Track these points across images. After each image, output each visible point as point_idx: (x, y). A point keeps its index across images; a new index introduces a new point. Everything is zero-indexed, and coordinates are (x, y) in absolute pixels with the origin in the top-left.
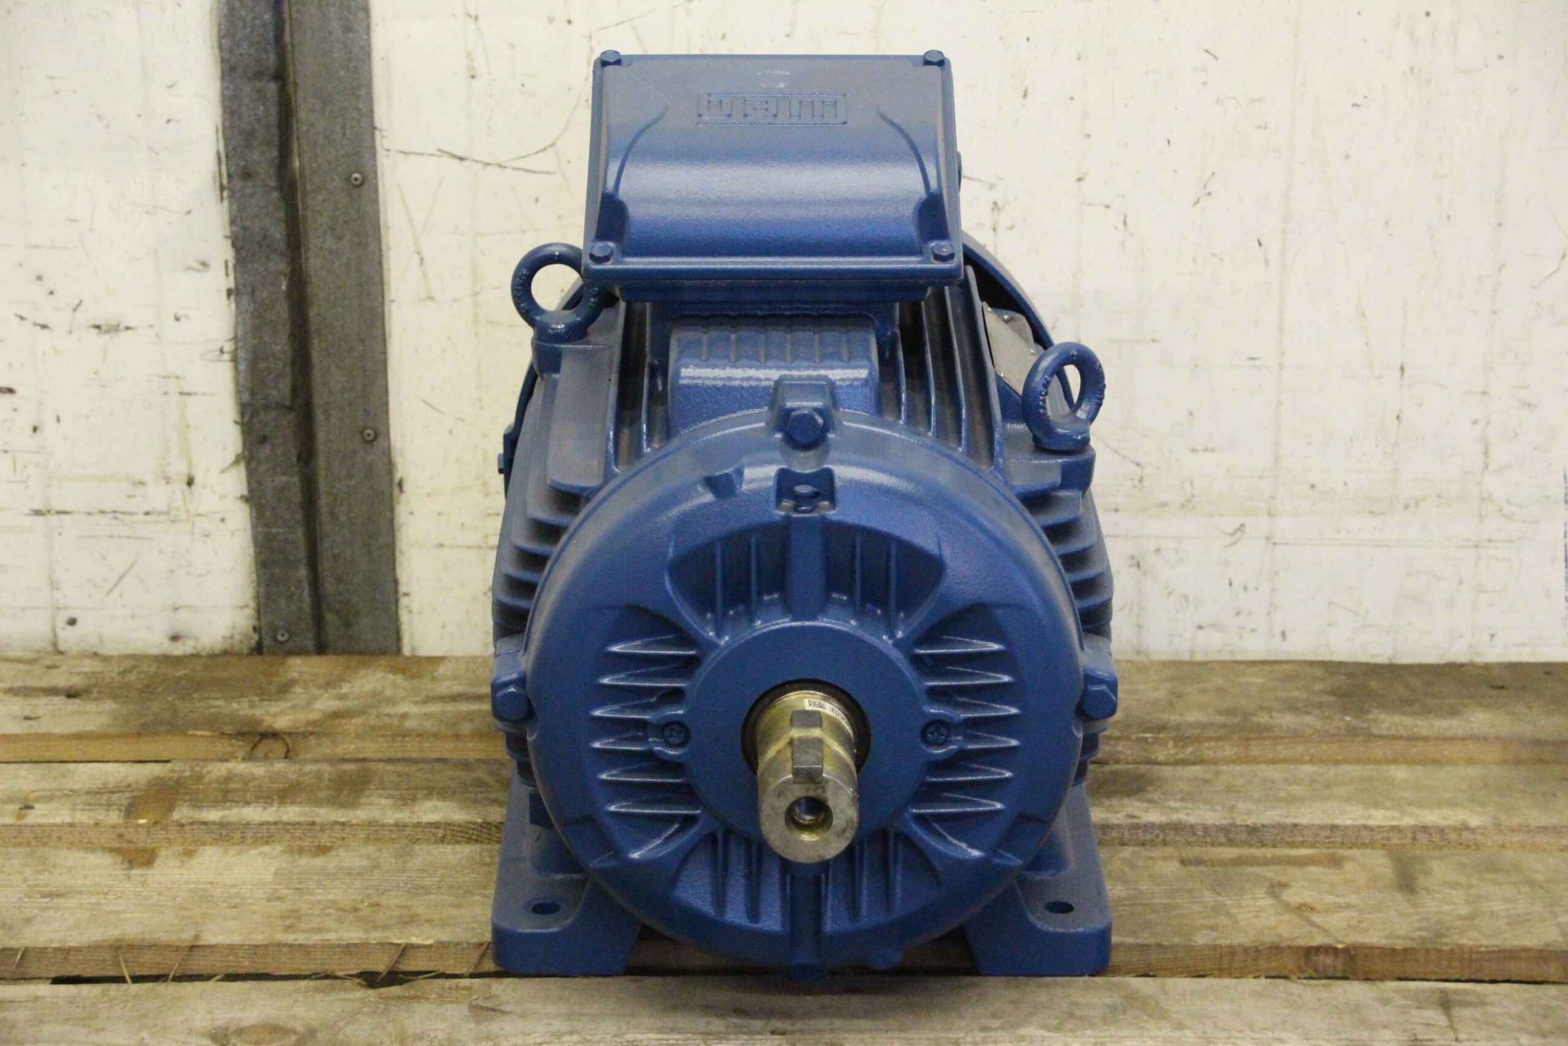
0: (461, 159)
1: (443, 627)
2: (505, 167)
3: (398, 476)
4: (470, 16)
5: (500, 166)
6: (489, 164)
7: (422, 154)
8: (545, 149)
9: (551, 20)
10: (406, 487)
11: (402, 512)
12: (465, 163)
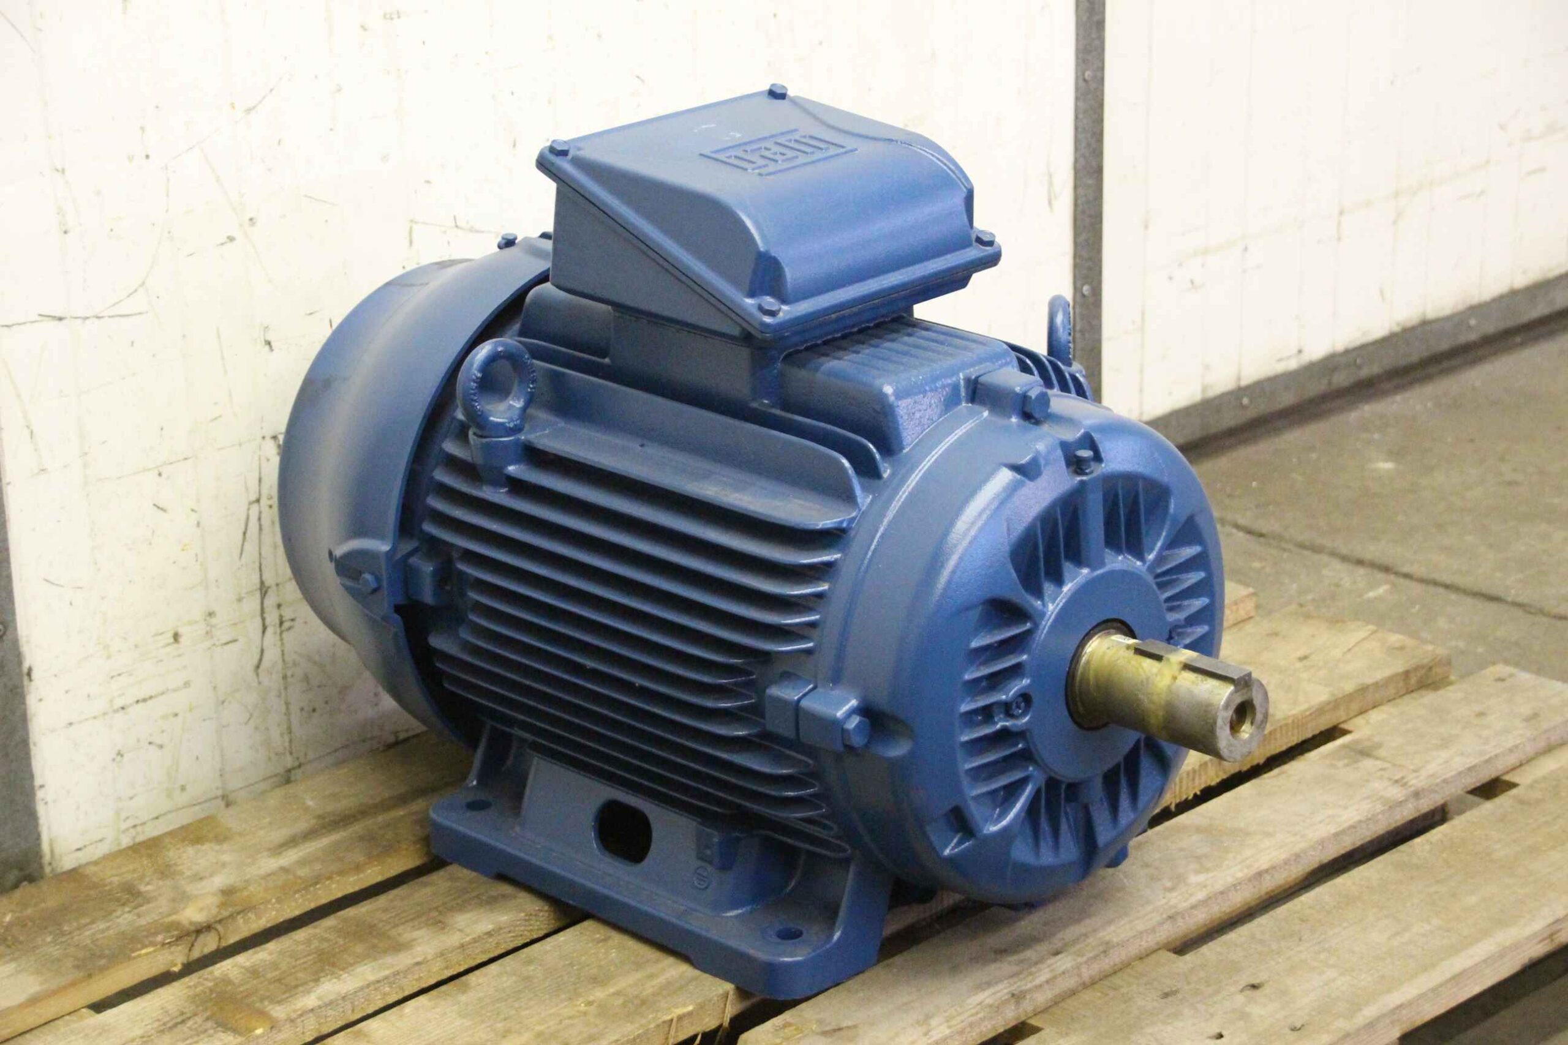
0: (60, 319)
1: (78, 808)
2: (102, 317)
3: (26, 666)
4: (58, 170)
5: (98, 317)
6: (88, 318)
7: (25, 323)
8: (136, 291)
9: (131, 158)
10: (34, 675)
11: (31, 701)
12: (64, 322)
